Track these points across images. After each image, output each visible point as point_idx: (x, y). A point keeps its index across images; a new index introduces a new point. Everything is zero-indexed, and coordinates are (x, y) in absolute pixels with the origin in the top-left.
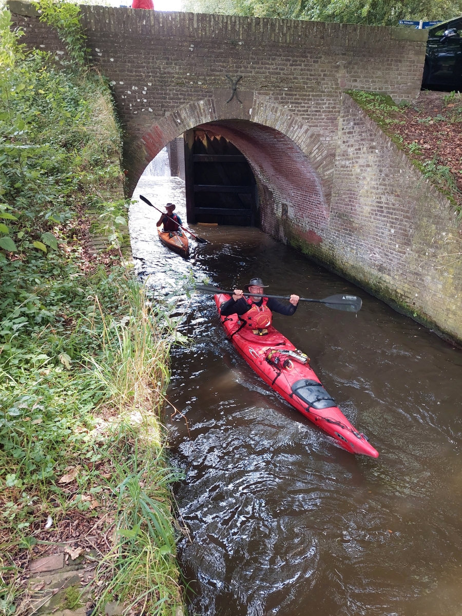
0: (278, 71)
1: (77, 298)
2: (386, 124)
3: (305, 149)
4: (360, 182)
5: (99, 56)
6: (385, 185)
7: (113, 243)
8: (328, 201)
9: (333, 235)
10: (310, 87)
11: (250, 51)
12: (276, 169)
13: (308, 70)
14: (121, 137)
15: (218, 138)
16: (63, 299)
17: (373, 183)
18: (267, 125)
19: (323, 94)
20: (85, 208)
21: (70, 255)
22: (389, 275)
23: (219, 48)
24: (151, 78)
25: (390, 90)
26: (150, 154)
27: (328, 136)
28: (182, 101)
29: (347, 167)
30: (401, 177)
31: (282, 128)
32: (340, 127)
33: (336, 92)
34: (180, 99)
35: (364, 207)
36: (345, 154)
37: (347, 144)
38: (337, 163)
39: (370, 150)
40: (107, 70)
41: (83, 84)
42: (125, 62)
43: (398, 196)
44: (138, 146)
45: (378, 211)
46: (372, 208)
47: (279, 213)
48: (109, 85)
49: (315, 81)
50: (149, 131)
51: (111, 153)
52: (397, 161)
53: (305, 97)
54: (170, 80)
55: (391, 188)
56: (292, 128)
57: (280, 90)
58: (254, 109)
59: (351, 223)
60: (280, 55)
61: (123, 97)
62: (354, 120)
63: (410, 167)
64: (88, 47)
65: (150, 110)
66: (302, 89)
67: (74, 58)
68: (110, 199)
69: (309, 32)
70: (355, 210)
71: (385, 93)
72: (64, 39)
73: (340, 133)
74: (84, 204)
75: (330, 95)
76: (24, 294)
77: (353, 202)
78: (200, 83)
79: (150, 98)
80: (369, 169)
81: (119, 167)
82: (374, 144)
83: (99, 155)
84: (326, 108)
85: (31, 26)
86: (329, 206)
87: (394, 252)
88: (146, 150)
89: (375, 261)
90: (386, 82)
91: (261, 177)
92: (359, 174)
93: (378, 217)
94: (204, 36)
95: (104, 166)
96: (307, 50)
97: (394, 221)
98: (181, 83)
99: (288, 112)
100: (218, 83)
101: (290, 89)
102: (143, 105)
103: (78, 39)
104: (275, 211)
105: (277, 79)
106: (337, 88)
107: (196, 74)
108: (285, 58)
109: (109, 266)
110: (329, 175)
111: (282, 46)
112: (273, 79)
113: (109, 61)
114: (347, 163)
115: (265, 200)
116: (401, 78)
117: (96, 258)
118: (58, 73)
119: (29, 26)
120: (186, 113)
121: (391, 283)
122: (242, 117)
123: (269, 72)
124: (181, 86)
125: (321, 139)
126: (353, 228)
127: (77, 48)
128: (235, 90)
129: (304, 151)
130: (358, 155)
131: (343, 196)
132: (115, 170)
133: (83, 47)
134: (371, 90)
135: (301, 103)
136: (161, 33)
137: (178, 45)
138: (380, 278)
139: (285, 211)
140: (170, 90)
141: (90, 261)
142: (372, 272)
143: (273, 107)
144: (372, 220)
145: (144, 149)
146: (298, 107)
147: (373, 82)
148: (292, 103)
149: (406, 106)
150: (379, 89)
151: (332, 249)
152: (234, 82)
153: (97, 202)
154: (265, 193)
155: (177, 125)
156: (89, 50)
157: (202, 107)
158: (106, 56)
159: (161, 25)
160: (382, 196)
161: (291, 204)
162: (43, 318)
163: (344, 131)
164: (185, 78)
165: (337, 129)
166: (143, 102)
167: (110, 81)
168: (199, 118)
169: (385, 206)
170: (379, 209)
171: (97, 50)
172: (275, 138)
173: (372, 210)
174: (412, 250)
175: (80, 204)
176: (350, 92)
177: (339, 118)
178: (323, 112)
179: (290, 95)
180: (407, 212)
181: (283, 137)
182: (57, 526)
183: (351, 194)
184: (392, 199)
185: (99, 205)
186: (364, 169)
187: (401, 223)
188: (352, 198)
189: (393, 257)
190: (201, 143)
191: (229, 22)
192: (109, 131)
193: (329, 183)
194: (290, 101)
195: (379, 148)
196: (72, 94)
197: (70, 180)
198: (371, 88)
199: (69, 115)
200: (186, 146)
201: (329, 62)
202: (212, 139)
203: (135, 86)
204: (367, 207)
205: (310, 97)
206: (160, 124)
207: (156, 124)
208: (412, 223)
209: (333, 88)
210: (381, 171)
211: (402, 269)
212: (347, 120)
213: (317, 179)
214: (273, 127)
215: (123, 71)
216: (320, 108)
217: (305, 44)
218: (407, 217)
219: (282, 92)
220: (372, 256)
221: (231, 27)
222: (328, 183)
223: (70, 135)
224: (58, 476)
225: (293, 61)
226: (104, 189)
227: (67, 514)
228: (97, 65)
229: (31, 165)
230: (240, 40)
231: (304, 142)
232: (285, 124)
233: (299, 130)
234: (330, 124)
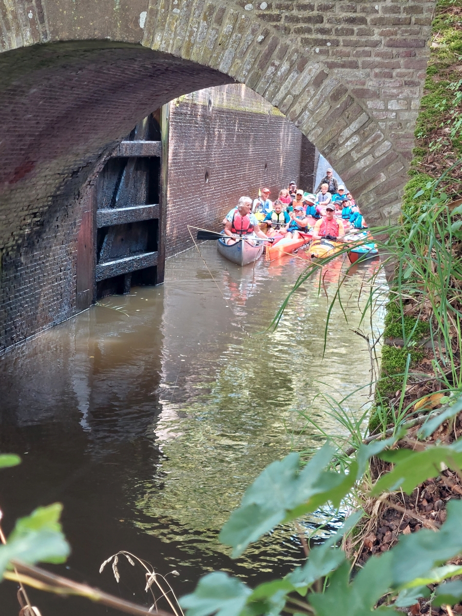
18: (193, 58)
27: (393, 96)
56: (271, 69)
58: (152, 14)
84: (386, 10)
122: (118, 35)
125: (370, 104)
157: (9, 6)
178: (376, 23)
214: (211, 64)
216: (364, 10)
231: (312, 112)
232: (248, 57)
233: (294, 74)
234: (402, 61)
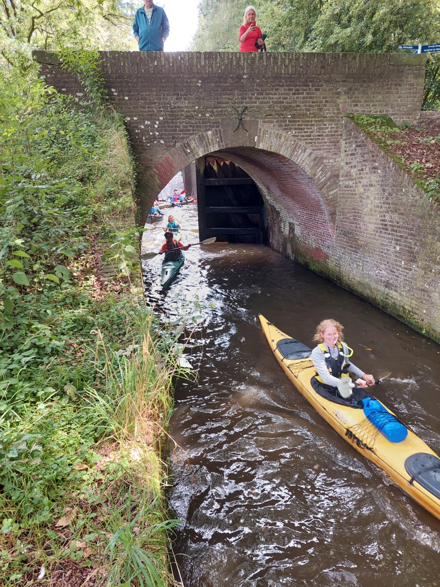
0: (281, 100)
1: (88, 325)
2: (388, 146)
3: (309, 171)
4: (364, 201)
5: (115, 96)
6: (389, 204)
7: (123, 271)
8: (333, 220)
9: (339, 252)
10: (313, 114)
11: (254, 83)
12: (282, 190)
13: (310, 98)
14: (134, 170)
15: (227, 163)
16: (74, 327)
17: (377, 201)
18: (272, 151)
19: (325, 119)
20: (99, 237)
21: (82, 283)
22: (396, 291)
23: (225, 82)
24: (163, 112)
25: (390, 112)
26: (162, 182)
27: (331, 158)
28: (191, 132)
29: (351, 187)
30: (405, 196)
31: (287, 153)
32: (343, 149)
33: (338, 117)
34: (190, 131)
35: (369, 225)
36: (348, 175)
37: (350, 165)
38: (341, 183)
39: (373, 170)
40: (122, 108)
41: (99, 122)
42: (139, 99)
43: (402, 214)
44: (151, 176)
45: (383, 228)
46: (376, 226)
47: (286, 231)
48: (124, 121)
49: (317, 108)
50: (161, 161)
51: (124, 185)
52: (400, 180)
53: (307, 123)
54: (179, 113)
55: (395, 206)
56: (296, 152)
57: (284, 118)
58: (259, 137)
59: (356, 240)
60: (283, 86)
61: (137, 131)
62: (356, 142)
63: (412, 186)
64: (105, 88)
65: (162, 142)
66: (305, 115)
67: (92, 99)
68: (122, 228)
69: (310, 63)
70: (360, 228)
71: (387, 115)
72: (83, 83)
73: (343, 155)
74: (98, 234)
75: (332, 120)
76: (36, 325)
77: (358, 220)
78: (208, 115)
79: (162, 131)
80: (372, 189)
81: (131, 198)
82: (377, 164)
83: (113, 187)
84: (329, 132)
85: (54, 72)
86: (334, 224)
87: (400, 269)
88: (158, 179)
89: (381, 277)
90: (387, 105)
91: (268, 198)
92: (362, 194)
93: (383, 235)
94: (211, 72)
95: (117, 197)
96: (309, 80)
97: (399, 238)
98: (190, 116)
99: (292, 138)
100: (225, 114)
101: (294, 116)
102: (155, 138)
103: (96, 82)
104: (282, 230)
105: (280, 107)
106: (338, 113)
107: (204, 107)
108: (287, 88)
109: (119, 293)
110: (334, 194)
111: (284, 77)
112: (276, 108)
113: (124, 99)
114: (351, 183)
115: (273, 219)
116: (401, 101)
117: (107, 285)
118: (78, 112)
119: (52, 73)
120: (196, 143)
121: (399, 299)
122: (248, 145)
123: (273, 102)
124: (190, 119)
125: (324, 161)
126: (358, 245)
127: (94, 90)
128: (241, 119)
129: (308, 173)
130: (361, 176)
131: (348, 215)
132: (127, 200)
133: (100, 88)
134: (372, 113)
135: (304, 129)
136: (171, 72)
137: (187, 82)
138: (387, 294)
139: (292, 229)
140: (180, 123)
141: (101, 289)
142: (379, 288)
143: (278, 134)
144: (377, 237)
145: (156, 177)
146: (301, 133)
147: (373, 105)
148: (295, 129)
149: (407, 127)
150: (380, 112)
151: (338, 265)
152: (240, 112)
153: (110, 232)
154: (272, 212)
155: (187, 155)
156: (106, 91)
157: (210, 137)
158: (121, 95)
159: (171, 65)
160: (386, 214)
161: (297, 223)
162: (53, 349)
163: (347, 153)
164: (194, 111)
165: (340, 151)
166: (155, 135)
167: (124, 118)
168: (207, 147)
169: (390, 223)
170: (383, 227)
171: (113, 90)
172: (280, 162)
173: (376, 228)
174: (418, 267)
175: (94, 233)
176: (351, 116)
177: (341, 141)
178: (326, 136)
179: (293, 122)
180: (412, 229)
181: (287, 161)
182: (50, 577)
183: (355, 212)
184: (396, 217)
185: (112, 234)
186: (367, 188)
187: (406, 240)
188: (356, 216)
189: (400, 274)
190: (212, 168)
191: (234, 58)
192: (122, 164)
193: (334, 202)
194: (293, 127)
195: (381, 168)
196: (89, 132)
197: (86, 212)
198: (372, 111)
199: (86, 151)
200: (198, 171)
201: (330, 90)
202: (222, 164)
203: (148, 120)
204: (372, 225)
205: (313, 123)
206: (171, 155)
207: (167, 154)
208: (417, 240)
209: (334, 113)
210: (384, 190)
211: (409, 285)
212: (349, 143)
213: (321, 199)
214: (278, 152)
215: (136, 108)
216: (322, 132)
217: (306, 74)
218: (412, 235)
219: (285, 119)
220: (379, 273)
221: (236, 63)
222: (332, 203)
223: (87, 170)
224: (55, 519)
225: (296, 91)
226: (117, 219)
227: (60, 564)
228: (112, 104)
229: (50, 199)
230: (244, 74)
231: (308, 165)
232: (289, 149)
233: (303, 153)
234: (333, 147)
